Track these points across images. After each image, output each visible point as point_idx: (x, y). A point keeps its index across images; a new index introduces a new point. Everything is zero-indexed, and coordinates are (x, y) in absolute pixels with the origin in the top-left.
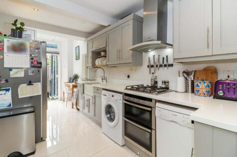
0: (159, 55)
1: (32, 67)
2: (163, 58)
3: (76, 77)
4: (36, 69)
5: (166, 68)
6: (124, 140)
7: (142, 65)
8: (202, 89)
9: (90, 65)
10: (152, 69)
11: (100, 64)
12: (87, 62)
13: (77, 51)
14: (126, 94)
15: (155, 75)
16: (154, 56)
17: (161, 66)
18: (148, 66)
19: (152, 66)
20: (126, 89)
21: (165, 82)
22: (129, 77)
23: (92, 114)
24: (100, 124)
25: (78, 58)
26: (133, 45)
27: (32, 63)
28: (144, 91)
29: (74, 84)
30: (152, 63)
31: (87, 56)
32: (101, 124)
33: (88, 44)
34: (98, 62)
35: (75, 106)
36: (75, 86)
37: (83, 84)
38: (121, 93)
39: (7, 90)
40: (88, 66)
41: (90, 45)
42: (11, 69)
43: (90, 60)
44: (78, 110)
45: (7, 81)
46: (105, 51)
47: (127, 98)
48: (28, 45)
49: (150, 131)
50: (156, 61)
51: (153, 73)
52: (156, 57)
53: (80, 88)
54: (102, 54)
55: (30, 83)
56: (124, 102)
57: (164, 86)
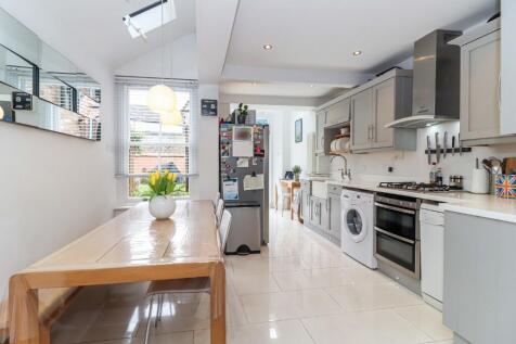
0: (445, 133)
1: (255, 155)
2: (454, 138)
3: (297, 170)
4: (259, 158)
5: (457, 154)
6: (375, 261)
7: (415, 150)
8: (507, 186)
9: (321, 150)
10: (434, 157)
11: (338, 148)
12: (315, 146)
13: (299, 128)
14: (380, 194)
15: (438, 166)
16: (437, 134)
17: (449, 151)
18: (426, 152)
19: (433, 152)
20: (380, 186)
21: (455, 178)
22: (391, 170)
23: (324, 226)
24: (337, 241)
25: (299, 139)
26: (396, 119)
27: (255, 151)
28: (406, 189)
29: (294, 181)
30: (434, 147)
31: (315, 137)
32: (340, 241)
33: (317, 117)
34: (335, 145)
35: (296, 216)
36: (296, 185)
37: (311, 182)
38: (372, 192)
39: (235, 181)
40: (317, 151)
41: (322, 118)
42: (237, 159)
43: (321, 143)
44: (302, 221)
45: (234, 171)
46: (348, 127)
47: (380, 198)
48: (252, 130)
49: (412, 242)
50: (441, 143)
51: (434, 164)
52: (441, 137)
53: (304, 188)
54: (343, 131)
55: (254, 175)
56: (377, 204)
57: (453, 184)
